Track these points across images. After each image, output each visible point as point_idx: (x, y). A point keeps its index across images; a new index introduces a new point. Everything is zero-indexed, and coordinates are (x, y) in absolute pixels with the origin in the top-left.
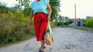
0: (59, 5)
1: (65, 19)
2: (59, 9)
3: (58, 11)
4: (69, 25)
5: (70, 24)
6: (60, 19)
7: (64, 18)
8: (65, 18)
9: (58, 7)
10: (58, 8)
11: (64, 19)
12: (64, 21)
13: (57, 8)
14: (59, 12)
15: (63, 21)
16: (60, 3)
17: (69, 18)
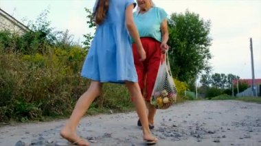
0: (205, 40)
1: (229, 82)
2: (207, 51)
3: (204, 57)
5: (241, 93)
6: (215, 80)
7: (226, 77)
8: (229, 79)
9: (203, 46)
10: (204, 50)
11: (225, 81)
12: (225, 85)
13: (202, 48)
14: (206, 59)
15: (223, 86)
16: (209, 36)
17: (238, 77)
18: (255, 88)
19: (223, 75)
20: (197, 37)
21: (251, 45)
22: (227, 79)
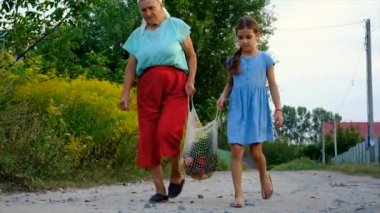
0: (259, 20)
1: (315, 127)
4: (337, 158)
5: (341, 156)
7: (308, 116)
8: (315, 120)
11: (306, 126)
12: (307, 135)
15: (302, 138)
17: (338, 118)
18: (372, 143)
19: (302, 110)
20: (239, 10)
21: (368, 37)
22: (311, 120)
